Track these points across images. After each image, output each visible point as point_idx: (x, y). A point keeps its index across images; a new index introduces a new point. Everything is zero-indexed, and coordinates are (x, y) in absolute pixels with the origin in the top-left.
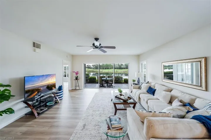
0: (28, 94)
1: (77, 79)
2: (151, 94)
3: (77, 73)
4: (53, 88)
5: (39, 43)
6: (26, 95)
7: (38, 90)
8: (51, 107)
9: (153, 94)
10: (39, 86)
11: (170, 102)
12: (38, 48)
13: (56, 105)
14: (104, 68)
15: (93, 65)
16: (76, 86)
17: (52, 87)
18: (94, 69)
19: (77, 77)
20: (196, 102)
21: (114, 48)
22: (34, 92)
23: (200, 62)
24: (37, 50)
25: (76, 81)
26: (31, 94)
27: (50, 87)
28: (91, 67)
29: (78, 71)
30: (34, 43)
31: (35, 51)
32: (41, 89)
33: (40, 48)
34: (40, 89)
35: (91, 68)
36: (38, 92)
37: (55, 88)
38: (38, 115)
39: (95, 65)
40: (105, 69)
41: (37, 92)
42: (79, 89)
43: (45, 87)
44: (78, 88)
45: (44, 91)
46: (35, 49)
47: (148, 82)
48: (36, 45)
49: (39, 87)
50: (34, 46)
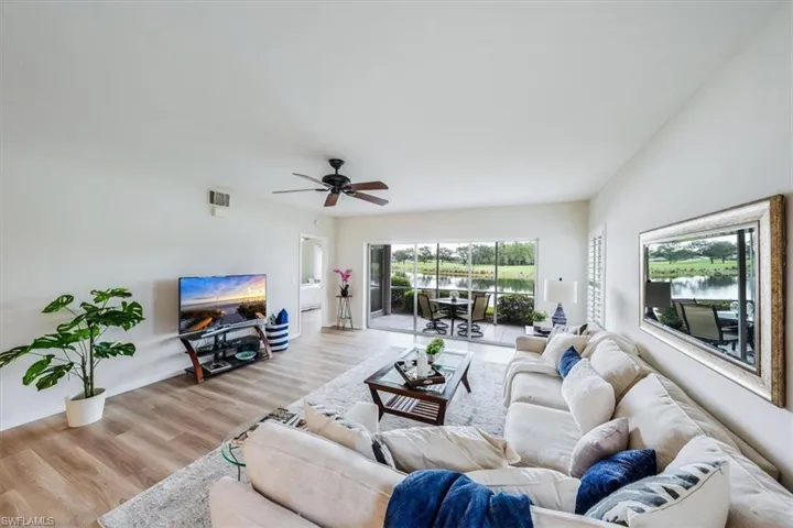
1: (344, 293)
3: (346, 277)
4: (258, 314)
5: (224, 192)
6: (184, 323)
7: (214, 315)
8: (244, 364)
12: (222, 204)
13: (261, 363)
15: (460, 249)
18: (465, 263)
19: (347, 286)
24: (220, 210)
25: (343, 299)
26: (195, 323)
27: (249, 311)
28: (453, 256)
29: (349, 269)
30: (212, 193)
31: (213, 214)
33: (228, 205)
34: (220, 313)
35: (453, 259)
36: (214, 320)
37: (264, 314)
38: (204, 377)
39: (466, 249)
41: (210, 319)
42: (352, 329)
44: (347, 324)
45: (230, 319)
46: (213, 208)
48: (217, 199)
49: (217, 307)
50: (212, 201)
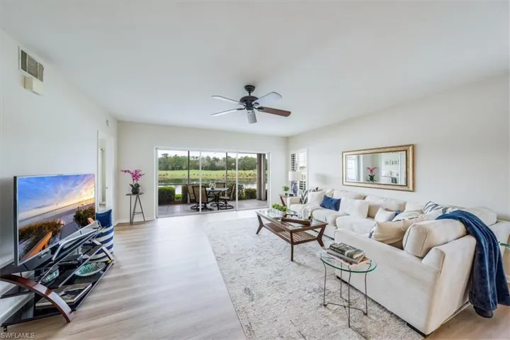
0: (28, 242)
1: (136, 191)
2: (330, 208)
4: (90, 219)
5: (38, 59)
7: (50, 227)
9: (337, 208)
10: (58, 212)
11: (370, 216)
12: (36, 77)
14: (170, 167)
16: (133, 214)
17: (87, 217)
19: (138, 185)
20: (406, 207)
21: (286, 114)
22: (43, 236)
23: (406, 151)
25: (134, 197)
27: (82, 217)
29: (137, 169)
30: (24, 55)
32: (62, 223)
33: (41, 80)
34: (59, 224)
36: (54, 235)
37: (94, 219)
38: (72, 311)
40: (173, 169)
41: (50, 235)
42: (144, 222)
43: (71, 217)
44: (137, 219)
46: (25, 78)
47: (317, 189)
48: (29, 65)
50: (24, 67)
